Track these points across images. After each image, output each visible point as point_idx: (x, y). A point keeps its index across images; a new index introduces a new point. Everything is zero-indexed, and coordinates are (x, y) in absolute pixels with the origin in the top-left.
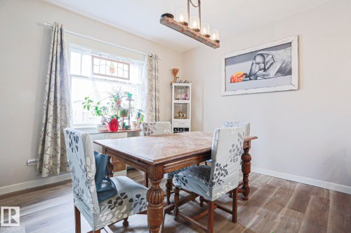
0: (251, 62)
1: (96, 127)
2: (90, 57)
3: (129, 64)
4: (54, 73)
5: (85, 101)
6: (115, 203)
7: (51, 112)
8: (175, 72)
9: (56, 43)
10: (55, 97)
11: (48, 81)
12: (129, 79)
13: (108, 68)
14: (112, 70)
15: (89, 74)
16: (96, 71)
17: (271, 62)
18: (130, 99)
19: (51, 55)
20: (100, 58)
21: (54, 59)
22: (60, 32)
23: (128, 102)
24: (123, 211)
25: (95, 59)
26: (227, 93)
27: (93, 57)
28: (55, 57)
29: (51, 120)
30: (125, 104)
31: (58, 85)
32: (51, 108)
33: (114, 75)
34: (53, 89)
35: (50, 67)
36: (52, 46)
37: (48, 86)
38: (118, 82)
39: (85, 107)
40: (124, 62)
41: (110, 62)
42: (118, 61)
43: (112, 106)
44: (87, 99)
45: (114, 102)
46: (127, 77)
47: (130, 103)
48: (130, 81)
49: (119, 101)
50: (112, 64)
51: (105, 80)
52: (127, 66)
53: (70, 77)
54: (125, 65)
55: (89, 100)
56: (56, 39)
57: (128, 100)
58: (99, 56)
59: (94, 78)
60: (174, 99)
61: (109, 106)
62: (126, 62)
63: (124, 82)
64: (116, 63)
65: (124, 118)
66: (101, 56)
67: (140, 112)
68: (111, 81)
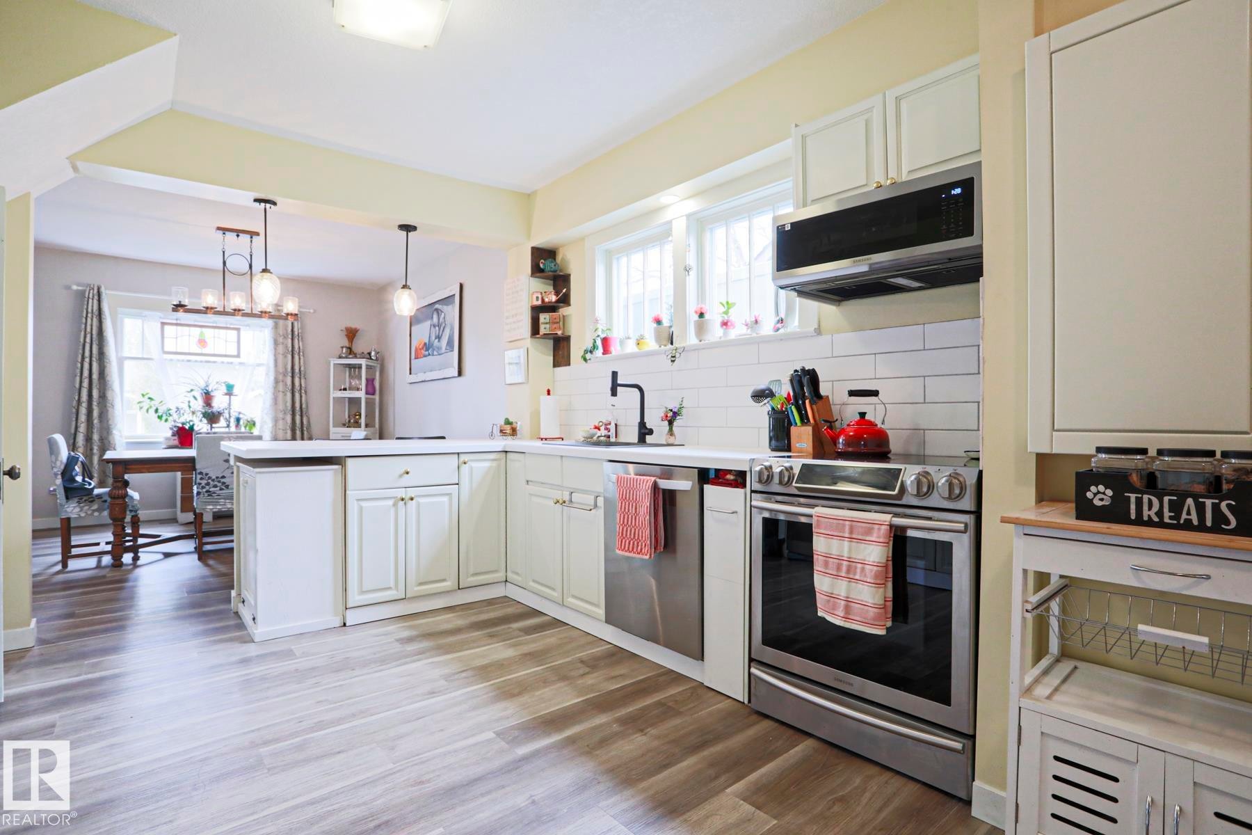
0: (428, 323)
1: (161, 440)
3: (238, 330)
4: (87, 360)
5: (142, 399)
6: (85, 501)
7: (83, 418)
8: (351, 334)
9: (89, 315)
10: (90, 395)
11: (78, 371)
12: (238, 356)
13: (194, 340)
14: (202, 342)
15: (155, 352)
16: (169, 346)
17: (444, 325)
18: (230, 391)
19: (83, 333)
20: (177, 325)
21: (88, 340)
22: (96, 297)
23: (228, 397)
24: (93, 508)
25: (166, 327)
26: (413, 378)
27: (163, 324)
28: (88, 337)
29: (82, 428)
30: (219, 403)
31: (95, 376)
32: (83, 410)
33: (205, 351)
34: (86, 384)
35: (81, 351)
36: (84, 320)
37: (78, 379)
38: (214, 362)
39: (141, 408)
40: (228, 326)
41: (198, 330)
42: (215, 325)
43: (190, 407)
44: (147, 397)
45: (192, 399)
46: (236, 353)
47: (230, 399)
48: (242, 359)
49: (208, 398)
50: (202, 333)
51: (189, 361)
52: (235, 332)
53: (121, 361)
54: (229, 332)
55: (149, 398)
56: (90, 310)
57: (226, 394)
58: (175, 322)
59: (166, 359)
60: (334, 389)
61: (185, 406)
62: (232, 326)
63: (228, 363)
64: (212, 330)
65: (214, 425)
66: (179, 322)
67: (241, 416)
68: (201, 362)
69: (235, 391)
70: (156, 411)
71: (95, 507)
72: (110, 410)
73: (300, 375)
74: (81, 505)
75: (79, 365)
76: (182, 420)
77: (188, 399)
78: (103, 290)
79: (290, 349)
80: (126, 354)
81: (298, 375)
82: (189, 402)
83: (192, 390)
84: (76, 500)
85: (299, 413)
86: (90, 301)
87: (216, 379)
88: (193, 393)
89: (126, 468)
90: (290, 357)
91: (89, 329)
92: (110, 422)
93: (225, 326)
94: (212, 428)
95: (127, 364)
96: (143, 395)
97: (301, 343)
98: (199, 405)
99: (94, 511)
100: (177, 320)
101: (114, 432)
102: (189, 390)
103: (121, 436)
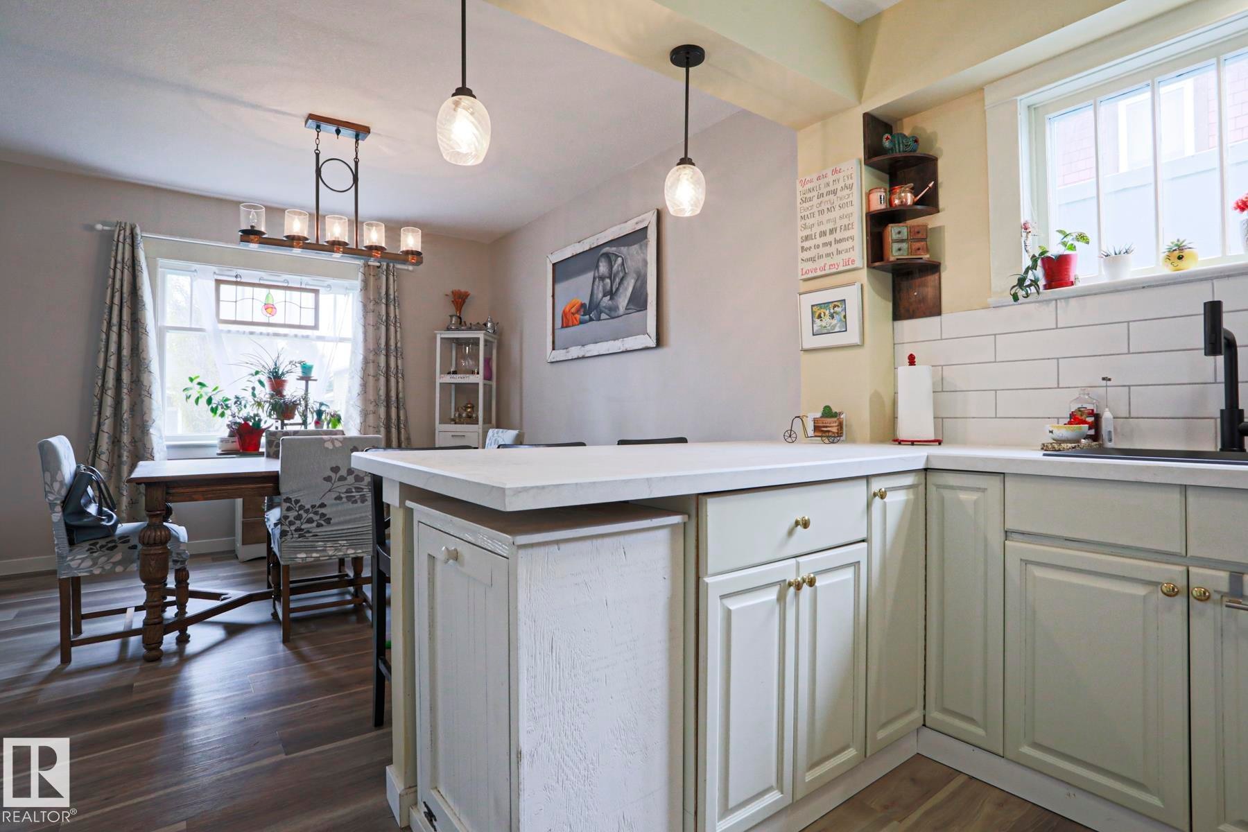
1: (216, 442)
2: (213, 284)
3: (316, 292)
4: (115, 329)
5: (189, 385)
6: (102, 547)
7: (108, 411)
8: (459, 300)
9: (119, 266)
10: (118, 379)
11: (103, 344)
12: (316, 327)
13: (259, 306)
14: (269, 307)
15: (207, 321)
16: (227, 314)
17: (621, 275)
18: (306, 377)
19: (109, 291)
20: (237, 283)
21: (117, 300)
22: (128, 241)
23: (303, 382)
24: (114, 560)
25: (223, 287)
27: (218, 282)
28: (117, 295)
29: (107, 426)
30: (293, 389)
31: (126, 352)
32: (109, 400)
33: (273, 320)
34: (112, 362)
35: (106, 316)
36: (111, 272)
37: (102, 355)
38: (285, 335)
39: (188, 397)
40: (303, 286)
41: (264, 291)
42: (286, 285)
43: (254, 395)
44: (196, 381)
45: (257, 385)
46: (312, 323)
47: (307, 385)
48: (323, 330)
49: (277, 381)
50: (269, 295)
51: (252, 333)
52: (312, 295)
53: (161, 332)
54: (305, 294)
55: (200, 384)
56: (119, 258)
57: (301, 378)
58: (234, 279)
59: (222, 331)
60: (441, 373)
61: (248, 395)
62: (308, 287)
63: (303, 337)
64: (281, 292)
65: (286, 422)
66: (239, 280)
67: (323, 408)
68: (268, 334)
69: (314, 374)
70: (209, 401)
71: (118, 557)
72: (146, 399)
73: (397, 353)
74: (95, 555)
75: (104, 336)
76: (244, 413)
77: (251, 385)
78: (138, 230)
79: (384, 318)
80: (169, 322)
81: (394, 353)
82: (254, 389)
83: (257, 373)
84: (86, 546)
85: (395, 405)
86: (121, 245)
87: (286, 353)
88: (259, 376)
89: (167, 493)
90: (383, 328)
91: (117, 286)
92: (146, 418)
93: (299, 286)
94: (283, 425)
95: (170, 337)
96: (191, 380)
97: (397, 310)
98: (265, 393)
99: (115, 564)
100: (236, 277)
101: (152, 431)
102: (254, 372)
103: (161, 437)
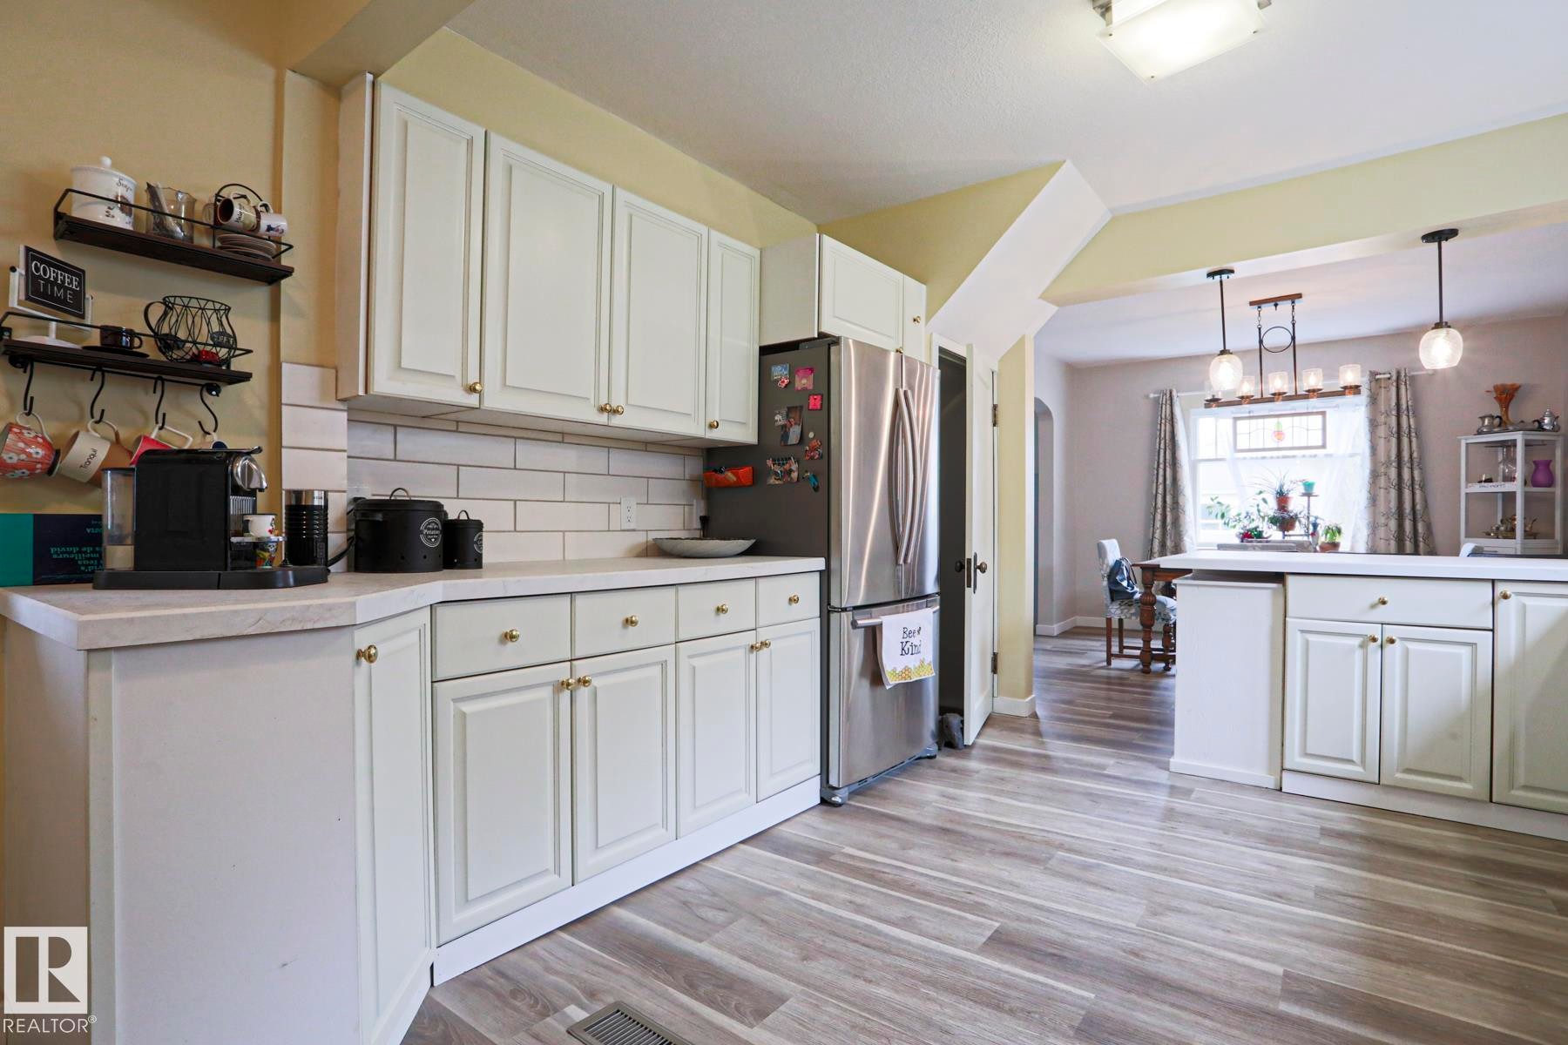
2: (1230, 421)
3: (1323, 413)
4: (1162, 466)
5: (1211, 503)
7: (1158, 524)
8: (1506, 395)
9: (1163, 421)
10: (1164, 501)
11: (1154, 478)
12: (1324, 446)
13: (1269, 434)
14: (1279, 434)
15: (1225, 451)
16: (1242, 444)
18: (1308, 492)
19: (1157, 440)
20: (1251, 418)
21: (1162, 446)
22: (1168, 402)
23: (1306, 498)
25: (1239, 423)
27: (1236, 419)
28: (1163, 442)
29: (1158, 534)
30: (1296, 505)
31: (1168, 482)
32: (1159, 517)
33: (1282, 445)
35: (1156, 460)
36: (1159, 426)
37: (1155, 484)
38: (1294, 457)
39: (1210, 513)
40: (1310, 411)
41: (1275, 420)
42: (1293, 412)
43: (1259, 511)
44: (1216, 501)
45: (1261, 503)
46: (1320, 443)
47: (1309, 500)
48: (1329, 450)
49: (1282, 499)
50: (1278, 423)
51: (1264, 458)
52: (1319, 418)
53: (1194, 466)
54: (1311, 418)
55: (1219, 503)
56: (1163, 416)
57: (1304, 495)
58: (1248, 415)
59: (1238, 459)
60: (1468, 481)
61: (1255, 510)
62: (1315, 411)
63: (1311, 456)
64: (1289, 419)
65: (1286, 533)
66: (1251, 415)
67: (1318, 521)
68: (1278, 457)
69: (1315, 491)
70: (1223, 516)
71: (1133, 611)
72: (1181, 515)
73: (1412, 465)
74: (1122, 607)
75: (1156, 472)
76: (1253, 525)
77: (1257, 502)
78: (1174, 393)
79: (1395, 430)
80: (1201, 456)
81: (1409, 465)
82: (1258, 505)
83: (1261, 492)
84: (1119, 602)
85: (1411, 517)
86: (1164, 406)
87: (1291, 475)
88: (1262, 496)
89: (1154, 575)
90: (1394, 441)
91: (1163, 436)
92: (1181, 529)
93: (1306, 411)
94: (1285, 535)
95: (1202, 467)
96: (1212, 500)
97: (1412, 421)
98: (1271, 508)
99: (1132, 614)
100: (1250, 412)
101: (1185, 538)
102: (1258, 491)
103: (1193, 544)
